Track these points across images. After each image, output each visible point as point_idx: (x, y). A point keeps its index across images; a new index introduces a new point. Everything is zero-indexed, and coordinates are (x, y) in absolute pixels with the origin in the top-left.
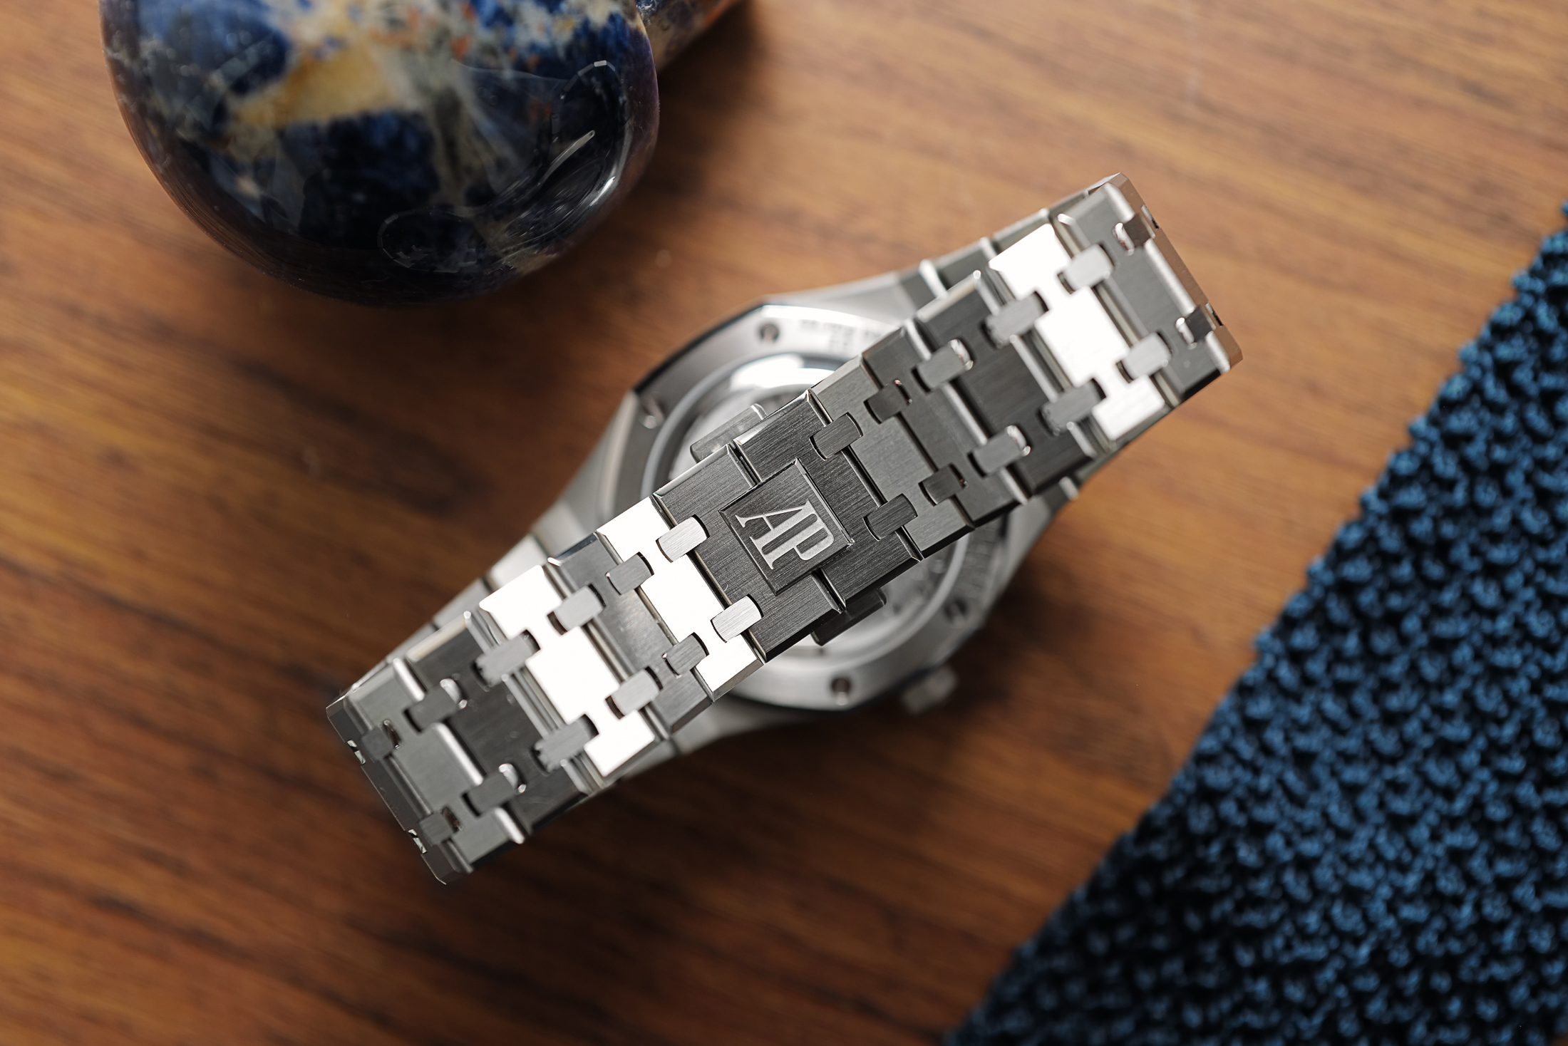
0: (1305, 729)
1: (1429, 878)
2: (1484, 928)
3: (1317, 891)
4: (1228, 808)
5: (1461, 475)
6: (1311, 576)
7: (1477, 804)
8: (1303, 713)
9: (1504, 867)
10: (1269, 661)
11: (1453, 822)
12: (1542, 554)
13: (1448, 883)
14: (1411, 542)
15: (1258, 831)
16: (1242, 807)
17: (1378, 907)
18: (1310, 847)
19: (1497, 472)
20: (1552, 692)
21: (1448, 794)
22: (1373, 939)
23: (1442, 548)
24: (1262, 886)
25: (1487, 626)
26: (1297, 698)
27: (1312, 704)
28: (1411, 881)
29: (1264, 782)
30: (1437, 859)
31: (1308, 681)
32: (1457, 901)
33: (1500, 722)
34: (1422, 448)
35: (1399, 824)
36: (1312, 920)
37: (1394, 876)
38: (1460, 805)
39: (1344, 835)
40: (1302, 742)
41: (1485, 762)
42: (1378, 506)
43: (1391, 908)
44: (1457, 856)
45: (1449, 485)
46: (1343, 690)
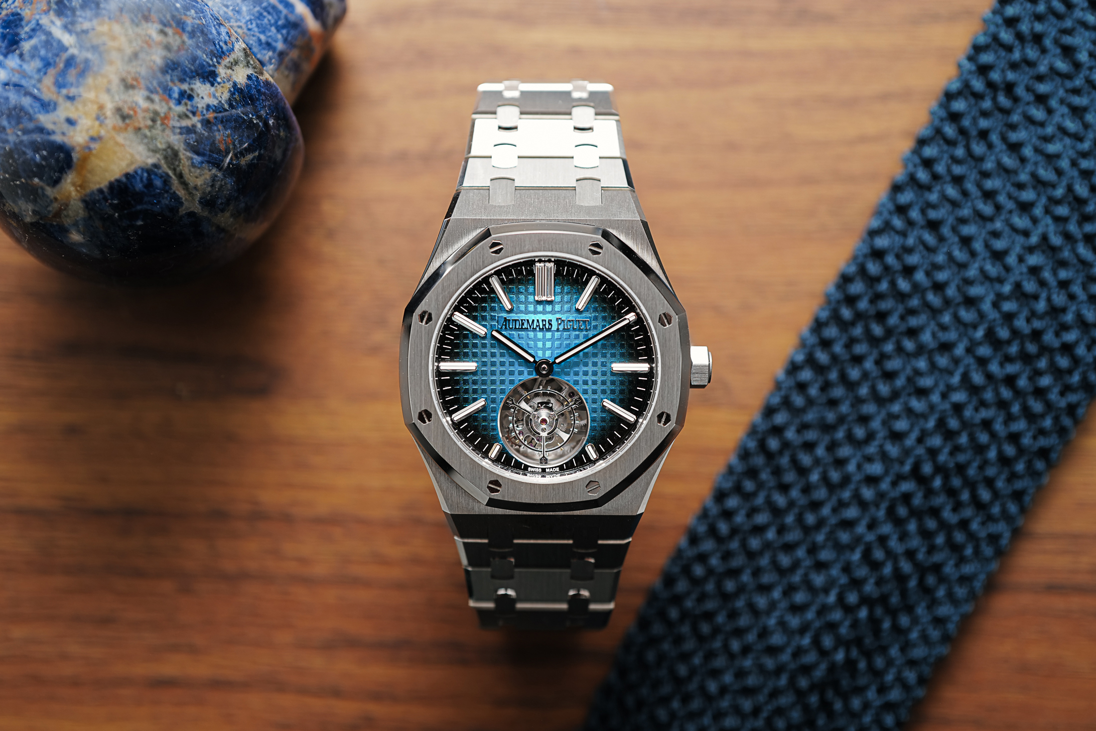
0: (934, 207)
1: (1018, 286)
2: (1055, 311)
3: (947, 302)
4: (890, 260)
5: (1017, 43)
6: (933, 113)
7: (1045, 238)
8: (933, 197)
9: (1063, 274)
10: (911, 167)
11: (1031, 250)
12: (1069, 85)
13: (1030, 286)
14: (991, 85)
15: (908, 271)
16: (898, 257)
17: (986, 306)
18: (941, 276)
19: (1038, 39)
20: (1085, 164)
21: (1026, 234)
22: (985, 326)
23: (1009, 88)
24: (915, 302)
25: (1040, 131)
26: (929, 188)
27: (939, 192)
28: (1007, 288)
29: (911, 241)
30: (1021, 274)
31: (936, 177)
32: (1036, 297)
33: (1054, 186)
34: (992, 29)
35: (998, 256)
36: (946, 318)
37: (997, 286)
38: (1034, 240)
39: (963, 266)
40: (933, 214)
41: (1047, 211)
42: (968, 66)
43: (996, 305)
44: (1034, 271)
45: (1009, 49)
46: (958, 180)
